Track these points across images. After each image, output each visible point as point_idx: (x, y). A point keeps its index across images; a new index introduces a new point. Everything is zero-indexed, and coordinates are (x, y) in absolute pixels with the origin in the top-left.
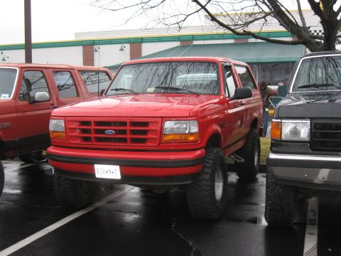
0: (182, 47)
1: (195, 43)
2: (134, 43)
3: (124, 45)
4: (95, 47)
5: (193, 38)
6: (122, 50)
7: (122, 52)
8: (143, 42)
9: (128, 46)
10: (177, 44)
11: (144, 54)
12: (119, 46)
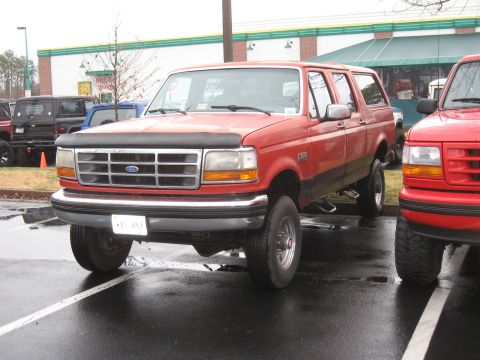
0: (378, 41)
1: (396, 34)
2: (306, 36)
3: (291, 39)
4: (248, 43)
5: (394, 27)
6: (288, 46)
7: (289, 50)
8: (318, 35)
9: (296, 41)
10: (370, 36)
11: (320, 53)
12: (284, 42)
